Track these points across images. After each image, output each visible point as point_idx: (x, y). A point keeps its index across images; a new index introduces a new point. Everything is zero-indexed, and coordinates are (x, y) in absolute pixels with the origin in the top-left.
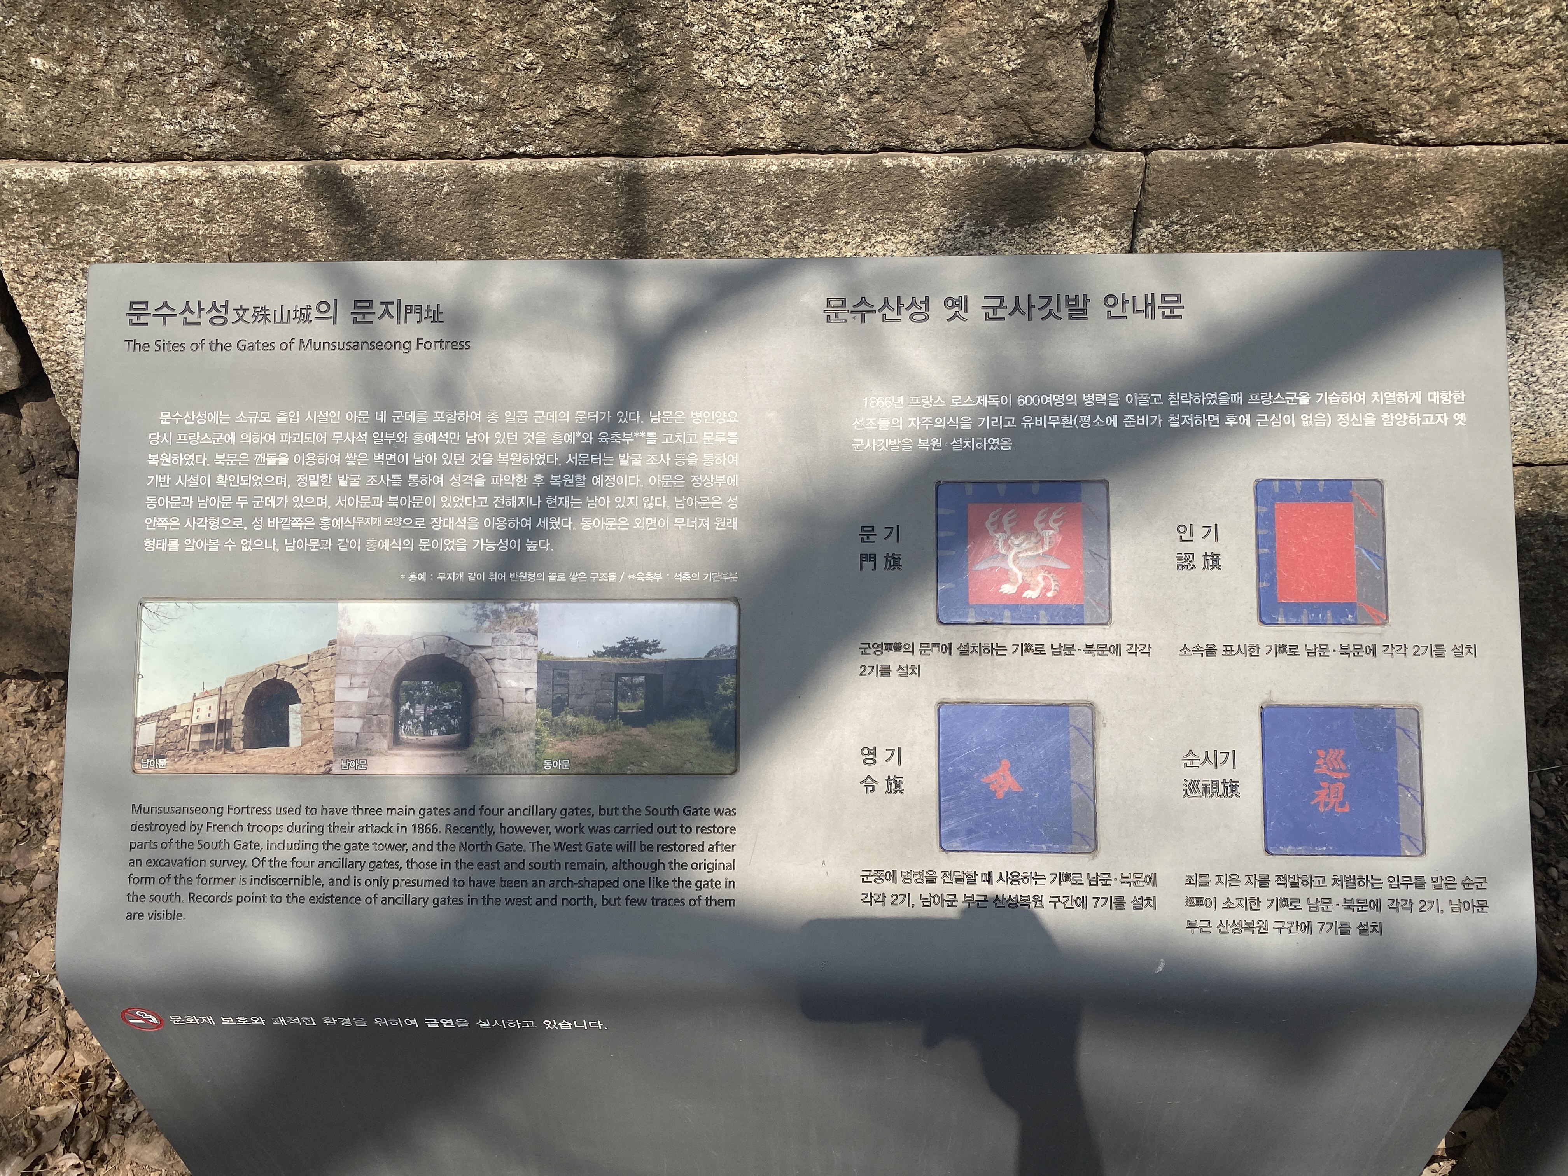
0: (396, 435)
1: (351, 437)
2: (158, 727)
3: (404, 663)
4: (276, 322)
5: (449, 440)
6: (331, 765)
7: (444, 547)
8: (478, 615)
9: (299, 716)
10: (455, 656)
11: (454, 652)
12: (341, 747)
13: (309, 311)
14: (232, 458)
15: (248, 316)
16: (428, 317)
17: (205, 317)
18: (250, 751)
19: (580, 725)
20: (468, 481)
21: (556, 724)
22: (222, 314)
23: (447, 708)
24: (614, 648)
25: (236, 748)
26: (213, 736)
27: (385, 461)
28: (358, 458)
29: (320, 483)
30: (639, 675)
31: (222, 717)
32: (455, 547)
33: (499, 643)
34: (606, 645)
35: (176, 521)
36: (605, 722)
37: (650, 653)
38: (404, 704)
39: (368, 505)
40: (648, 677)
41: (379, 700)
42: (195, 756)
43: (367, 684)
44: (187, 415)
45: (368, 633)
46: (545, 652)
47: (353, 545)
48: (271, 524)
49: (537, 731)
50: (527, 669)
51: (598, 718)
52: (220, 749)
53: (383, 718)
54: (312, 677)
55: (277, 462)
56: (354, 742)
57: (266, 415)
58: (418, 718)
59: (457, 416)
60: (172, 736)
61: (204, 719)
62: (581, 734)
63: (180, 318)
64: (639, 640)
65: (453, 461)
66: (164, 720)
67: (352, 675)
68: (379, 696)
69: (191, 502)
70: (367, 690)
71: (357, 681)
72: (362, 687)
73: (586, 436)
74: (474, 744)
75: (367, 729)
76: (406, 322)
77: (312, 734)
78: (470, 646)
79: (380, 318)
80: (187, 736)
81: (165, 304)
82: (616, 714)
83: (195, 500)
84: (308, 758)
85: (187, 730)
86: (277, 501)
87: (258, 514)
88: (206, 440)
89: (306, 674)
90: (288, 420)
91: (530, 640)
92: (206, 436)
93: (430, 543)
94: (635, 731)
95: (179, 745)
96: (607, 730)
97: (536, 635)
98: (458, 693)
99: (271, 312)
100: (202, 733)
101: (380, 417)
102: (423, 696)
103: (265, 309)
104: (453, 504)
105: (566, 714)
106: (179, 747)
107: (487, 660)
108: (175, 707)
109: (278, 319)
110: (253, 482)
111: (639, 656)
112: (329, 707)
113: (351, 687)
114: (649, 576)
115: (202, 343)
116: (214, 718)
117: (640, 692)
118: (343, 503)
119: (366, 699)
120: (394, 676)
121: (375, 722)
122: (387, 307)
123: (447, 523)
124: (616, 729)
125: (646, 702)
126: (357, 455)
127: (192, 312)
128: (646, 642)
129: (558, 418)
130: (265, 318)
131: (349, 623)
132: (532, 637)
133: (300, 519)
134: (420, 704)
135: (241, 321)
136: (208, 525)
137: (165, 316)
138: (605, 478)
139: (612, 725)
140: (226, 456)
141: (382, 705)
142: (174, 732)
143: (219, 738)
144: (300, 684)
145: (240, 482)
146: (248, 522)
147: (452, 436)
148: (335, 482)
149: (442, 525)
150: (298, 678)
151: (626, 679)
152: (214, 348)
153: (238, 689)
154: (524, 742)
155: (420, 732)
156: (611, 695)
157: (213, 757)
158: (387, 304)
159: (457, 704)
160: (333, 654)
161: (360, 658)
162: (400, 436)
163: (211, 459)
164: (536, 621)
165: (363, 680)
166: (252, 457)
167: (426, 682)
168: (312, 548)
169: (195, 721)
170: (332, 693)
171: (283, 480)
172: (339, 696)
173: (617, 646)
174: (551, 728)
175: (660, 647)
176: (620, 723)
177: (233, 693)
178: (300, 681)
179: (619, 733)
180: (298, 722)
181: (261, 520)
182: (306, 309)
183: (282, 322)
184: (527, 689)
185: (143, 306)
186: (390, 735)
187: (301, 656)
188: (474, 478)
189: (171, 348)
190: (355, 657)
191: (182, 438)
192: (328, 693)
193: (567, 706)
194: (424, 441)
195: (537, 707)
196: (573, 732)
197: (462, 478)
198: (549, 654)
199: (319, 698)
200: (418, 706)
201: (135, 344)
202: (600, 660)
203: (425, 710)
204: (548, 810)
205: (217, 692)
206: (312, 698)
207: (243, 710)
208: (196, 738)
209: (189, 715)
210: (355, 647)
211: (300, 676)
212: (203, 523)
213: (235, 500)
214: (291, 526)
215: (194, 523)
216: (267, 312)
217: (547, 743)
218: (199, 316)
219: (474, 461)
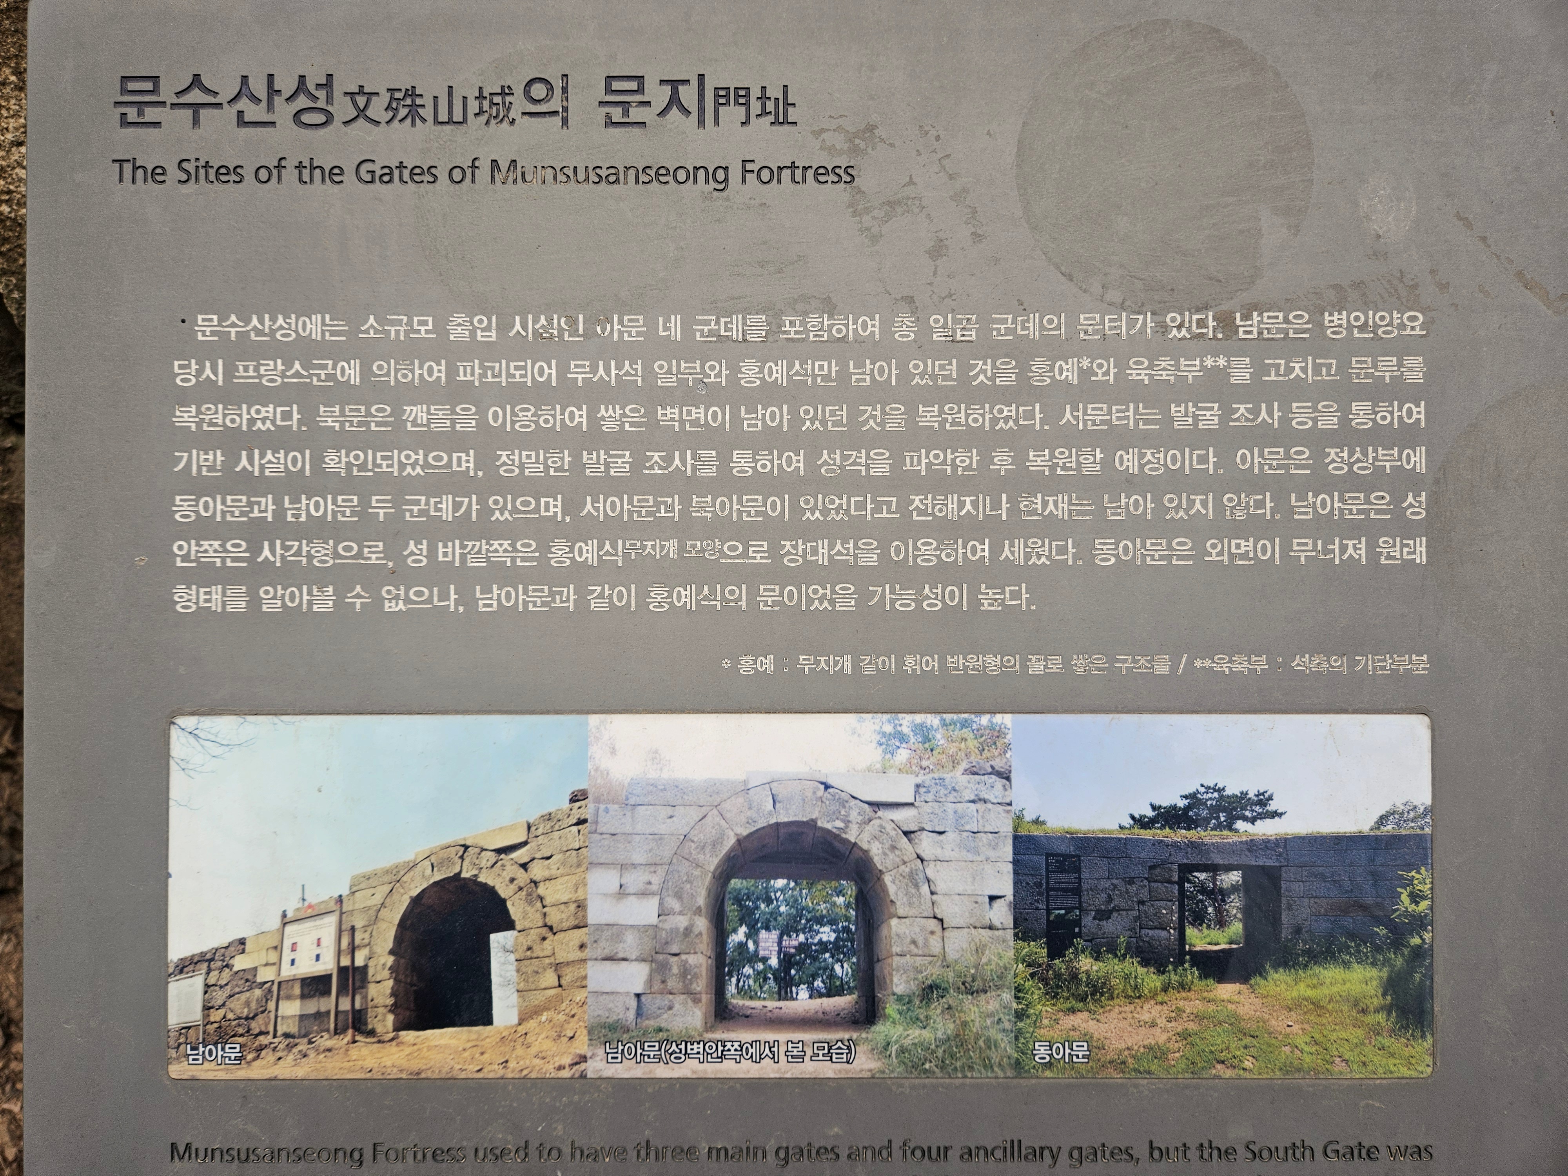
0: (703, 367)
1: (608, 371)
2: (207, 986)
3: (731, 841)
4: (437, 122)
5: (815, 377)
6: (583, 1066)
7: (810, 601)
8: (884, 734)
9: (512, 957)
10: (841, 825)
11: (836, 815)
12: (603, 1026)
13: (508, 99)
14: (355, 415)
15: (377, 109)
16: (764, 113)
17: (284, 111)
18: (409, 1036)
19: (1107, 978)
20: (855, 463)
21: (1058, 976)
22: (321, 104)
23: (825, 939)
24: (1174, 807)
25: (379, 1029)
26: (327, 1004)
27: (682, 422)
28: (624, 415)
29: (547, 468)
30: (1229, 868)
31: (345, 962)
32: (832, 602)
33: (930, 797)
34: (1157, 803)
35: (238, 548)
36: (1161, 971)
37: (1253, 821)
38: (735, 931)
39: (649, 514)
40: (1247, 870)
41: (681, 922)
42: (290, 1047)
43: (654, 888)
44: (255, 321)
45: (653, 775)
46: (1029, 817)
47: (620, 599)
48: (445, 554)
49: (1018, 989)
50: (992, 854)
51: (1145, 963)
52: (344, 1031)
53: (692, 959)
54: (537, 871)
55: (453, 422)
56: (631, 1015)
57: (425, 323)
58: (764, 960)
59: (831, 326)
60: (238, 1006)
61: (307, 967)
62: (1112, 998)
63: (231, 112)
64: (1228, 792)
65: (824, 422)
66: (221, 970)
67: (623, 867)
68: (681, 913)
69: (271, 507)
70: (655, 901)
71: (635, 880)
72: (643, 894)
73: (1100, 366)
74: (886, 1017)
75: (657, 986)
76: (717, 122)
77: (539, 998)
78: (870, 804)
79: (662, 113)
80: (271, 1005)
81: (196, 81)
82: (1182, 953)
83: (278, 502)
84: (533, 1050)
85: (270, 991)
86: (457, 506)
87: (418, 532)
88: (297, 375)
89: (524, 866)
90: (473, 333)
91: (995, 789)
92: (297, 366)
93: (781, 594)
94: (1226, 990)
95: (253, 1024)
96: (1165, 989)
97: (1008, 779)
98: (848, 906)
99: (428, 101)
100: (303, 997)
101: (666, 329)
102: (775, 914)
103: (411, 93)
104: (825, 512)
105: (1076, 954)
106: (256, 1027)
107: (906, 833)
108: (242, 942)
109: (443, 116)
110: (402, 467)
111: (1230, 827)
112: (578, 936)
113: (622, 892)
114: (1241, 665)
115: (279, 167)
116: (327, 965)
117: (1234, 905)
118: (597, 509)
119: (653, 919)
120: (712, 868)
121: (675, 970)
122: (675, 93)
123: (815, 551)
124: (1182, 986)
125: (1246, 927)
126: (623, 408)
127: (256, 100)
128: (1244, 794)
129: (1042, 327)
130: (414, 113)
131: (613, 751)
132: (999, 783)
133: (506, 544)
134: (767, 928)
135: (361, 121)
136: (310, 557)
137: (196, 107)
138: (1142, 456)
139: (1174, 978)
140: (342, 411)
141: (688, 931)
142: (243, 997)
143: (342, 1008)
144: (513, 887)
145: (375, 465)
146: (394, 551)
147: (821, 368)
148: (578, 465)
149: (804, 556)
150: (507, 875)
151: (1202, 876)
152: (306, 178)
153: (378, 899)
154: (991, 1015)
155: (770, 991)
156: (1172, 912)
157: (329, 1050)
158: (675, 84)
159: (846, 930)
160: (581, 822)
161: (639, 828)
162: (712, 368)
163: (309, 416)
164: (1008, 746)
165: (647, 877)
166: (397, 412)
167: (780, 883)
168: (535, 604)
169: (287, 972)
170: (581, 906)
171: (466, 462)
172: (596, 914)
173: (1182, 803)
174: (1046, 984)
175: (1272, 806)
176: (1192, 974)
177: (366, 909)
178: (512, 880)
179: (1191, 995)
180: (511, 971)
181: (424, 547)
182: (503, 94)
183: (450, 121)
184: (992, 898)
185: (149, 86)
186: (707, 998)
187: (513, 827)
188: (868, 457)
189: (212, 177)
190: (628, 829)
191: (245, 372)
192: (573, 907)
193: (1079, 935)
194: (763, 379)
195: (1016, 935)
196: (1093, 994)
197: (844, 458)
198: (1037, 822)
199: (555, 917)
200: (763, 934)
201: (135, 168)
202: (1147, 834)
203: (780, 943)
204: (1042, 1149)
205: (332, 906)
206: (539, 916)
207: (390, 945)
208: (291, 1008)
209: (273, 957)
210: (629, 805)
211: (513, 870)
212: (298, 553)
213: (365, 503)
214: (488, 558)
215: (279, 551)
216: (419, 101)
217: (1039, 1015)
218: (270, 107)
219: (867, 421)
